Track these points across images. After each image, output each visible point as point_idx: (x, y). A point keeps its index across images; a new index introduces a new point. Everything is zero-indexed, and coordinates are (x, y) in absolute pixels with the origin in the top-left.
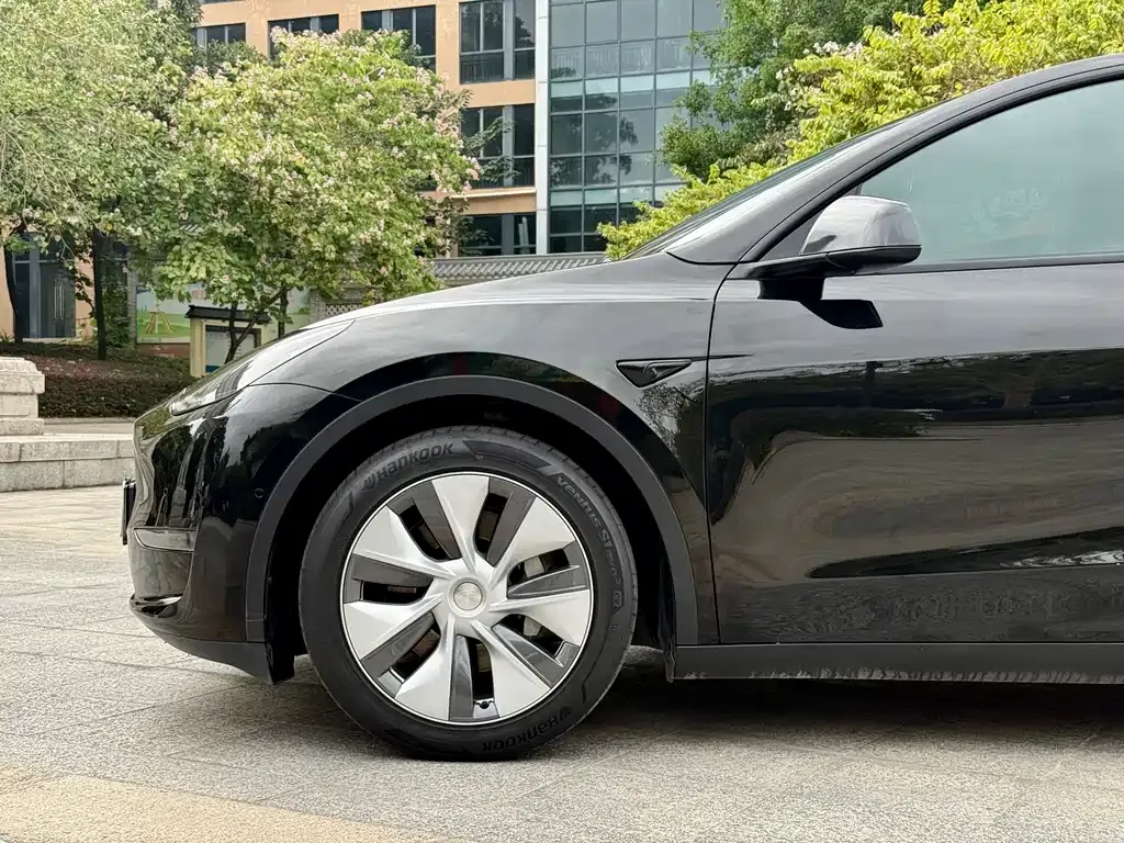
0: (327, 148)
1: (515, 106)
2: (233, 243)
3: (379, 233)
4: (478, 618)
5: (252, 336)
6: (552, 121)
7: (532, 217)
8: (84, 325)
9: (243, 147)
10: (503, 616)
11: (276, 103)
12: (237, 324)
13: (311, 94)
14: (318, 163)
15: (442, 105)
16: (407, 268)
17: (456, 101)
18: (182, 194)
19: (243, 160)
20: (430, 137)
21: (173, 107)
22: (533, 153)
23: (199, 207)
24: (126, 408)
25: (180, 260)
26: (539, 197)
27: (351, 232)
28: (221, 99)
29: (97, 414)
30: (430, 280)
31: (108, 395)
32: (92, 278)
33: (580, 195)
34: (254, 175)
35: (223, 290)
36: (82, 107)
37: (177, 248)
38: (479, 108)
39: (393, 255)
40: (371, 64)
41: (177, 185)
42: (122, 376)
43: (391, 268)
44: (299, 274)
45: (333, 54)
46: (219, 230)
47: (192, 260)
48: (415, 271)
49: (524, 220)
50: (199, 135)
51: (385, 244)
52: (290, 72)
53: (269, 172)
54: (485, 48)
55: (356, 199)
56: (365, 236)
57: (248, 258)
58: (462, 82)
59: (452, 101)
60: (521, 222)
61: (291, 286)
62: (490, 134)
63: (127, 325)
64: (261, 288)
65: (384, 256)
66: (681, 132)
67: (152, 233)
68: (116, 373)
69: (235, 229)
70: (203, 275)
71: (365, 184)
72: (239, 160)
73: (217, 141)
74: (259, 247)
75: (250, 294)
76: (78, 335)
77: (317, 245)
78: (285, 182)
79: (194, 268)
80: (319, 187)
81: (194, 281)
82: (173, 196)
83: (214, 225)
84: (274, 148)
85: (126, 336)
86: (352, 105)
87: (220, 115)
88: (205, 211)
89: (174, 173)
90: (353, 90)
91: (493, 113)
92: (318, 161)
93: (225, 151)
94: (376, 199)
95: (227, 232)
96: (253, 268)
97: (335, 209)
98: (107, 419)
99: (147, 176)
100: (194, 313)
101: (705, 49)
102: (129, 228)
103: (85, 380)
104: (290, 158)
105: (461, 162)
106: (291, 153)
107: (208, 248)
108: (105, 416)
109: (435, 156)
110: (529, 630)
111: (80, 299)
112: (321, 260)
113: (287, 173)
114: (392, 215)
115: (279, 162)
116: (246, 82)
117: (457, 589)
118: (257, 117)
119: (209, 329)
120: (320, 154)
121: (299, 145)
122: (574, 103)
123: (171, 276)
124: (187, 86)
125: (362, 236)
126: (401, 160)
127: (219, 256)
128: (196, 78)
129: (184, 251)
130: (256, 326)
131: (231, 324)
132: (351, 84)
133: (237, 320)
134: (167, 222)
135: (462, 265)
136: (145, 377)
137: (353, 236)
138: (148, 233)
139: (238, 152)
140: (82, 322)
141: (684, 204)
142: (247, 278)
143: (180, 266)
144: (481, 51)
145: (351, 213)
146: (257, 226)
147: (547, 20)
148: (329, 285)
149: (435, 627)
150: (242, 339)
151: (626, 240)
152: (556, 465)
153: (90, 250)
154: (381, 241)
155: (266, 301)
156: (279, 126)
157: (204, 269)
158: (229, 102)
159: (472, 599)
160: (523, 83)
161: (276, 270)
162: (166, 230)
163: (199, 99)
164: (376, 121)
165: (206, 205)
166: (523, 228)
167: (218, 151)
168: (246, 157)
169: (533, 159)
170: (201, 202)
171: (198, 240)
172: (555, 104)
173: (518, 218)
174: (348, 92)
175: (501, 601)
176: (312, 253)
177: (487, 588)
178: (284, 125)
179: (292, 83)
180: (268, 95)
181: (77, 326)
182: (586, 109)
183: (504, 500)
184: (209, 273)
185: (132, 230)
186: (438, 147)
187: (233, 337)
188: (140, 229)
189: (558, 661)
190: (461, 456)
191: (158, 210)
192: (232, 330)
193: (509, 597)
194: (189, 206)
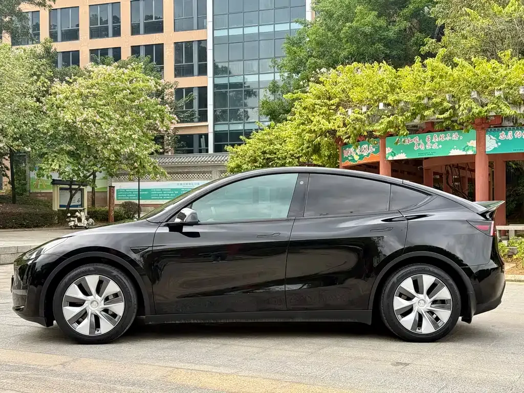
0: (111, 113)
1: (199, 87)
2: (71, 154)
3: (133, 149)
4: (96, 310)
5: (80, 191)
6: (215, 94)
7: (206, 135)
8: (6, 185)
9: (74, 114)
10: (102, 309)
11: (89, 94)
12: (73, 187)
13: (104, 90)
14: (107, 120)
15: (166, 88)
16: (146, 163)
17: (172, 86)
18: (48, 133)
19: (74, 120)
20: (156, 107)
21: (44, 98)
22: (207, 108)
23: (56, 138)
24: (24, 224)
25: (48, 161)
26: (209, 127)
27: (121, 148)
28: (65, 94)
29: (11, 228)
30: (156, 168)
31: (16, 219)
32: (9, 167)
33: (227, 126)
34: (79, 126)
35: (66, 173)
36: (5, 99)
37: (46, 156)
38: (183, 88)
39: (140, 158)
40: (130, 76)
41: (46, 130)
42: (22, 211)
43: (139, 164)
44: (99, 166)
45: (113, 74)
46: (65, 148)
47: (53, 161)
48: (149, 164)
49: (203, 136)
50: (55, 108)
51: (136, 153)
52: (94, 82)
53: (85, 125)
54: (185, 62)
55: (124, 134)
56: (127, 150)
57: (77, 160)
58: (175, 76)
59: (170, 86)
60: (202, 138)
61: (96, 171)
62: (187, 100)
63: (26, 184)
64: (83, 172)
65: (136, 158)
66: (267, 102)
67: (35, 150)
68: (20, 210)
69: (71, 148)
70: (57, 167)
71: (128, 128)
72: (73, 120)
73: (63, 112)
74: (82, 155)
75: (78, 175)
76: (3, 189)
77: (106, 155)
78: (92, 129)
79: (54, 164)
80: (107, 131)
81: (54, 170)
82: (45, 134)
83: (62, 146)
84: (87, 115)
85: (25, 189)
86: (121, 95)
87: (64, 101)
88: (59, 140)
89: (44, 125)
90: (122, 88)
91: (189, 90)
92: (107, 119)
93: (66, 116)
94: (132, 134)
95: (68, 149)
96: (79, 164)
97: (114, 139)
98: (15, 230)
99: (33, 126)
100: (54, 182)
101: (278, 66)
102: (25, 148)
103: (7, 213)
104: (95, 118)
105: (170, 117)
106: (95, 116)
107: (60, 156)
108: (14, 228)
109: (158, 115)
110: (110, 313)
111: (4, 176)
112: (109, 160)
113: (93, 125)
114: (140, 140)
115: (90, 120)
116: (76, 86)
117: (92, 303)
118: (80, 101)
119: (61, 189)
120: (108, 116)
121: (98, 112)
122: (224, 86)
123: (44, 168)
124: (51, 87)
125: (126, 150)
126: (144, 117)
127: (65, 159)
128: (54, 85)
129: (49, 157)
130: (82, 187)
131: (71, 187)
132: (121, 85)
133: (73, 185)
134: (42, 145)
135: (174, 158)
136: (32, 211)
137: (122, 150)
138: (33, 150)
139: (72, 117)
140: (5, 183)
141: (260, 138)
142: (76, 169)
143: (48, 164)
144: (184, 63)
145: (122, 140)
146: (81, 146)
147: (212, 51)
148: (112, 171)
149: (86, 312)
150: (75, 193)
151: (237, 152)
152: (115, 272)
153: (9, 155)
154: (135, 152)
155: (85, 177)
156: (90, 104)
157: (58, 165)
158: (68, 95)
159: (95, 305)
160: (202, 77)
161: (89, 164)
162: (41, 148)
163: (55, 93)
164: (132, 101)
165: (59, 137)
166: (203, 140)
167: (64, 117)
168: (75, 118)
169: (207, 110)
170: (57, 136)
171: (56, 152)
172: (216, 86)
173: (200, 136)
174: (119, 89)
175: (102, 305)
176: (105, 158)
177: (99, 303)
178: (92, 104)
179: (95, 86)
180: (85, 92)
181: (3, 185)
182: (230, 89)
183: (103, 281)
184: (60, 166)
185: (26, 149)
186: (160, 111)
187: (71, 192)
188: (30, 148)
189: (116, 319)
190: (92, 271)
191: (38, 140)
192: (71, 189)
193: (104, 305)
194: (52, 138)
